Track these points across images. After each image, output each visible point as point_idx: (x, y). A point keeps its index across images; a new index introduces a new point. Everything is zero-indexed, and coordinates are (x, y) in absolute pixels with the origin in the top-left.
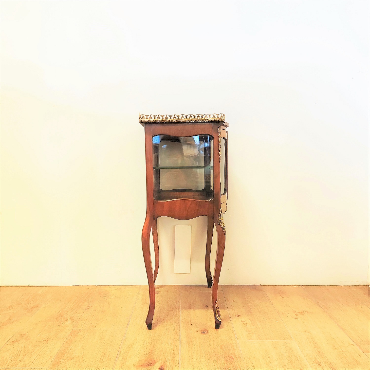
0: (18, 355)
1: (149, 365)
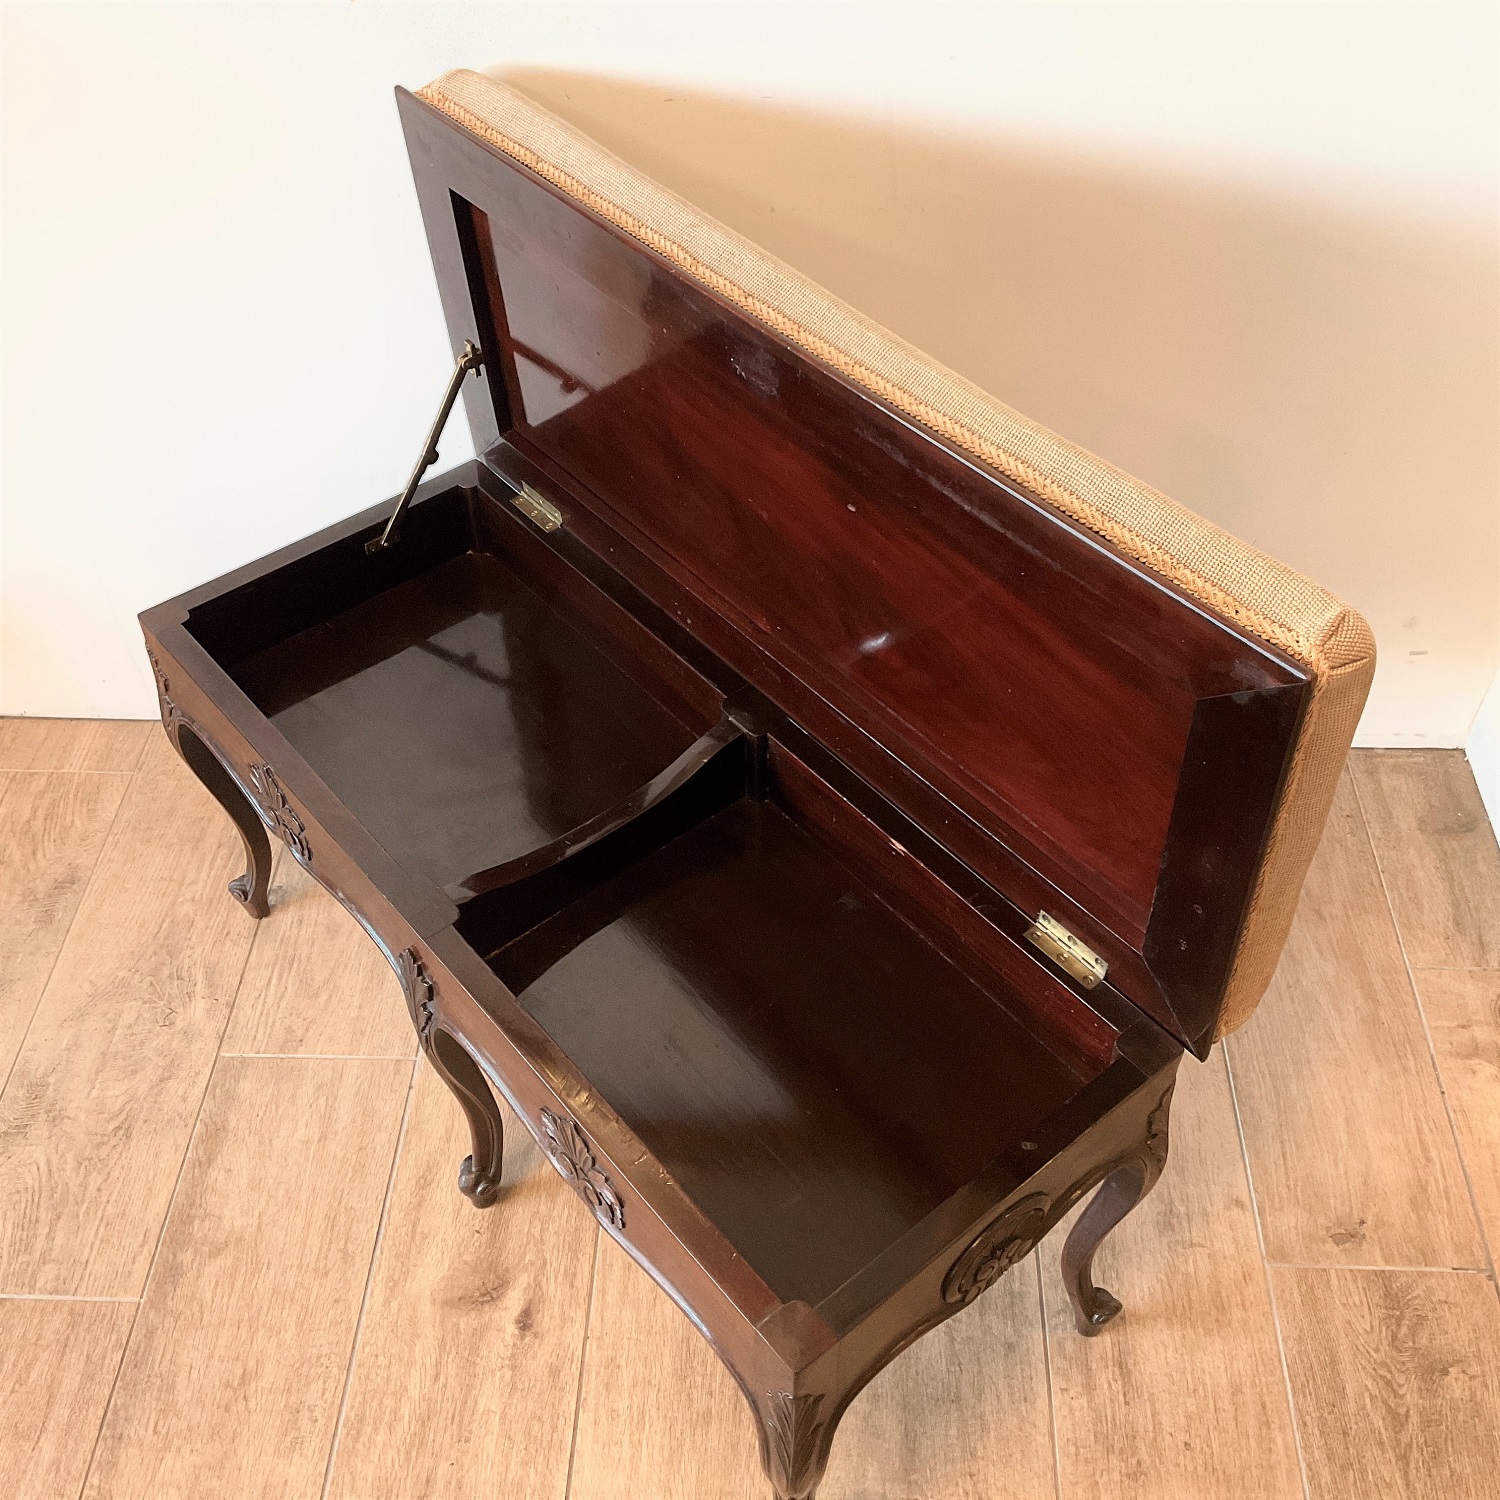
0: (33, 1218)
1: (484, 1295)
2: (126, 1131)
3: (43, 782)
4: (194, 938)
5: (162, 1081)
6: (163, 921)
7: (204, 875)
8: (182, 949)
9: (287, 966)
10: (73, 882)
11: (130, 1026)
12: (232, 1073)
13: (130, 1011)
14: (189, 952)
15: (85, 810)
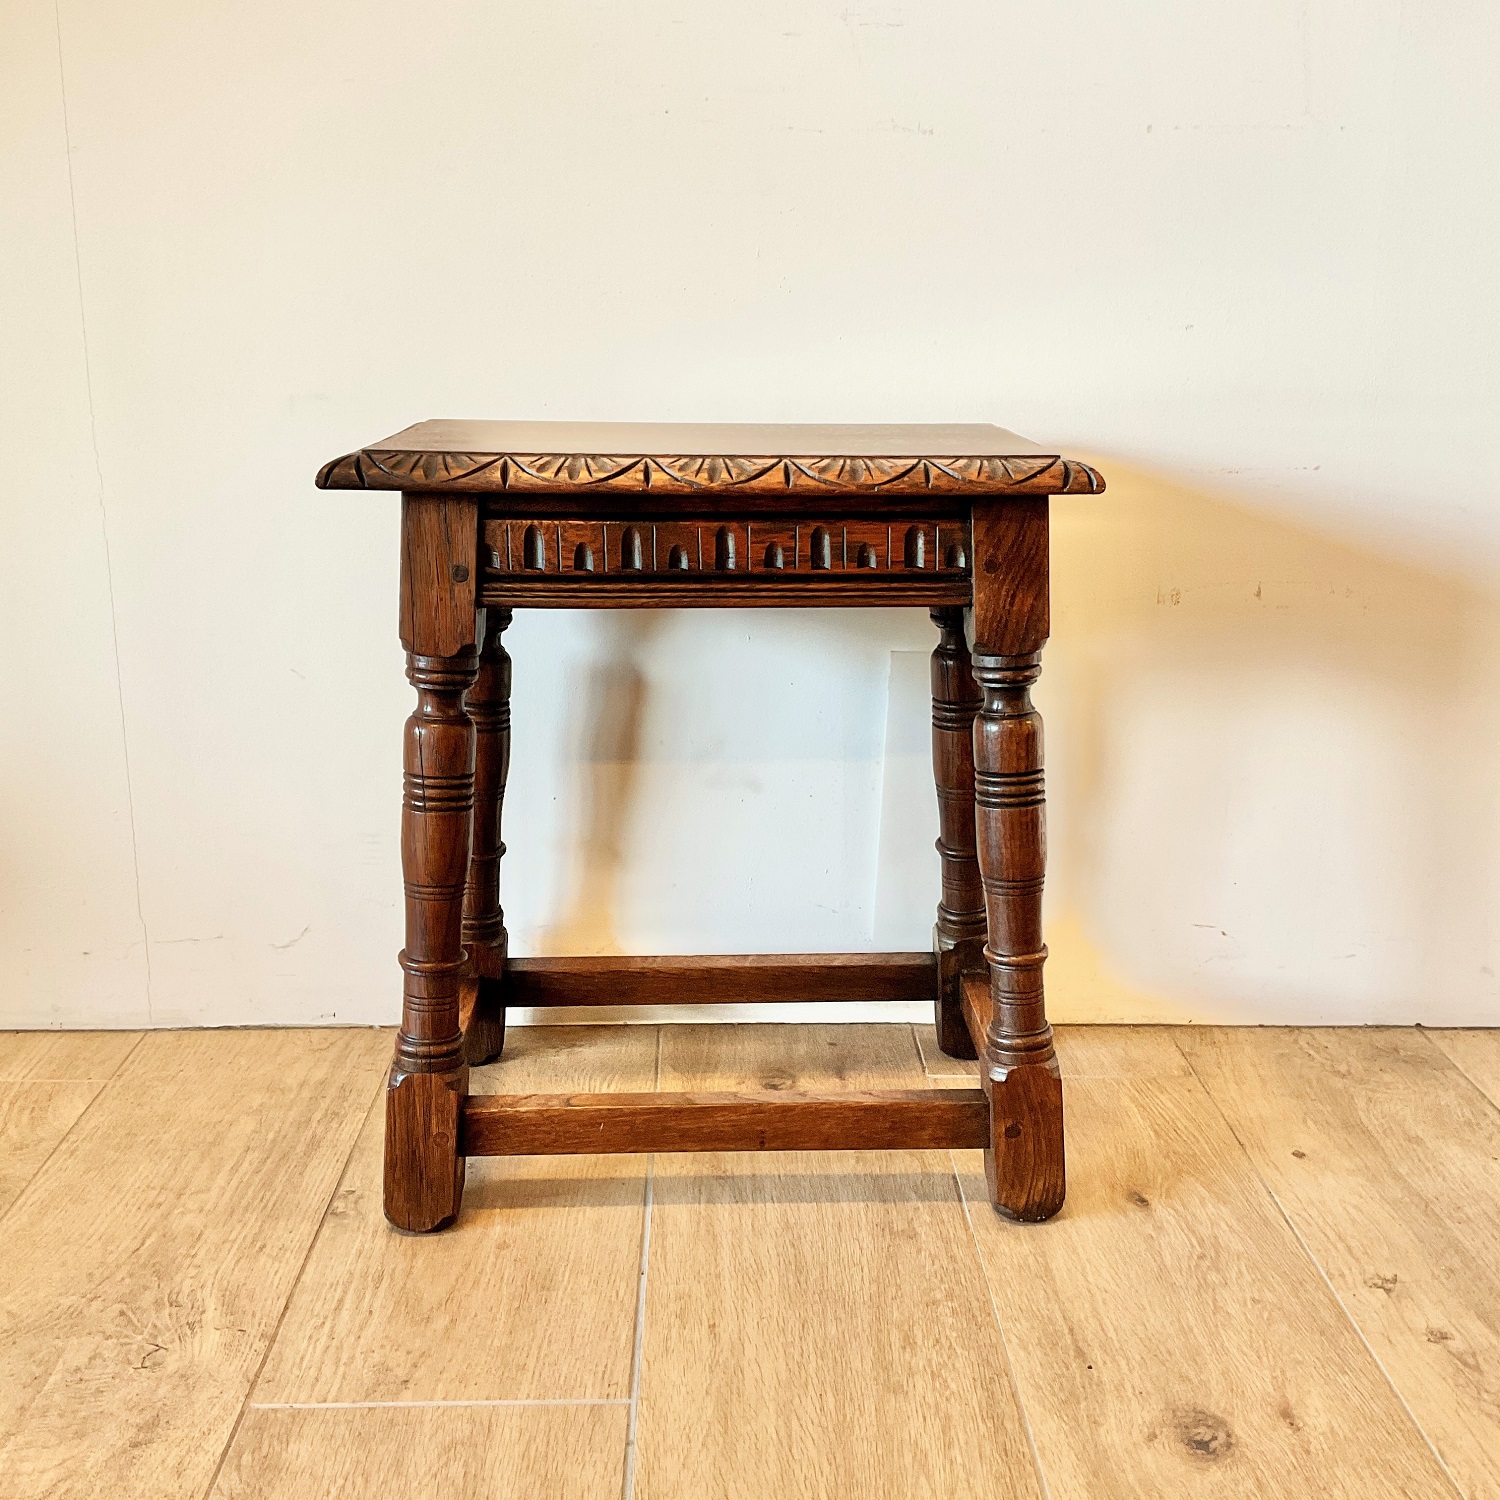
4: (202, 1254)
5: (135, 1445)
8: (178, 1269)
9: (371, 1284)
11: (78, 1369)
12: (275, 1430)
13: (77, 1352)
14: (193, 1272)
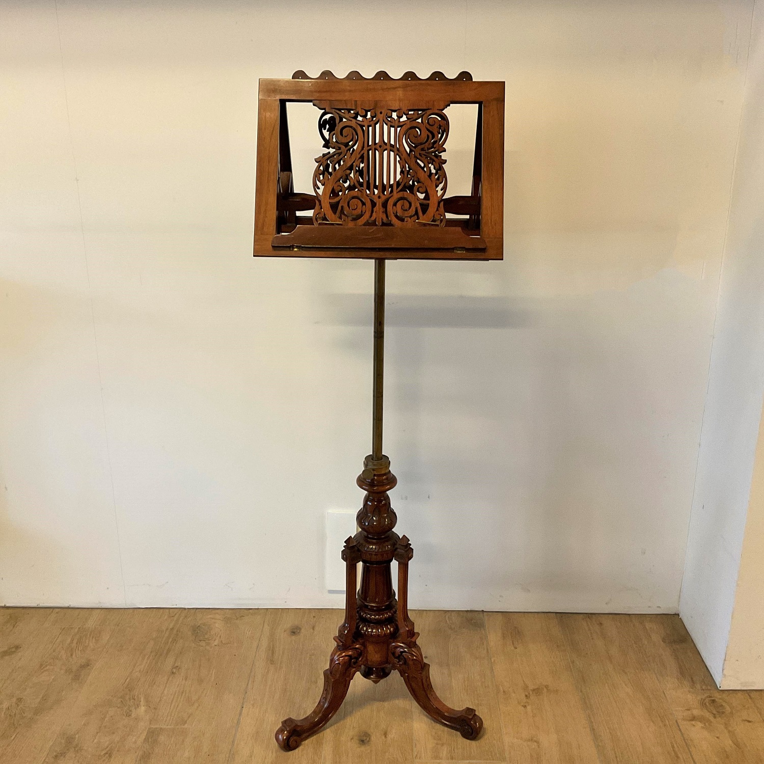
2: (109, 754)
3: (76, 630)
4: (140, 685)
5: (125, 736)
6: (127, 679)
7: (145, 661)
8: (134, 689)
10: (88, 666)
11: (112, 716)
12: (156, 733)
13: (112, 711)
14: (138, 689)
15: (94, 639)
